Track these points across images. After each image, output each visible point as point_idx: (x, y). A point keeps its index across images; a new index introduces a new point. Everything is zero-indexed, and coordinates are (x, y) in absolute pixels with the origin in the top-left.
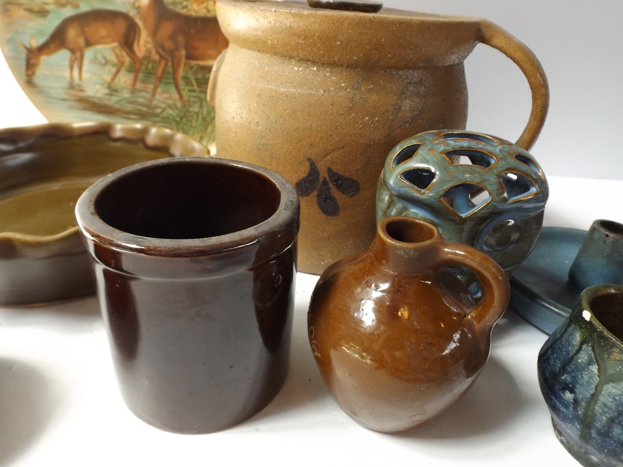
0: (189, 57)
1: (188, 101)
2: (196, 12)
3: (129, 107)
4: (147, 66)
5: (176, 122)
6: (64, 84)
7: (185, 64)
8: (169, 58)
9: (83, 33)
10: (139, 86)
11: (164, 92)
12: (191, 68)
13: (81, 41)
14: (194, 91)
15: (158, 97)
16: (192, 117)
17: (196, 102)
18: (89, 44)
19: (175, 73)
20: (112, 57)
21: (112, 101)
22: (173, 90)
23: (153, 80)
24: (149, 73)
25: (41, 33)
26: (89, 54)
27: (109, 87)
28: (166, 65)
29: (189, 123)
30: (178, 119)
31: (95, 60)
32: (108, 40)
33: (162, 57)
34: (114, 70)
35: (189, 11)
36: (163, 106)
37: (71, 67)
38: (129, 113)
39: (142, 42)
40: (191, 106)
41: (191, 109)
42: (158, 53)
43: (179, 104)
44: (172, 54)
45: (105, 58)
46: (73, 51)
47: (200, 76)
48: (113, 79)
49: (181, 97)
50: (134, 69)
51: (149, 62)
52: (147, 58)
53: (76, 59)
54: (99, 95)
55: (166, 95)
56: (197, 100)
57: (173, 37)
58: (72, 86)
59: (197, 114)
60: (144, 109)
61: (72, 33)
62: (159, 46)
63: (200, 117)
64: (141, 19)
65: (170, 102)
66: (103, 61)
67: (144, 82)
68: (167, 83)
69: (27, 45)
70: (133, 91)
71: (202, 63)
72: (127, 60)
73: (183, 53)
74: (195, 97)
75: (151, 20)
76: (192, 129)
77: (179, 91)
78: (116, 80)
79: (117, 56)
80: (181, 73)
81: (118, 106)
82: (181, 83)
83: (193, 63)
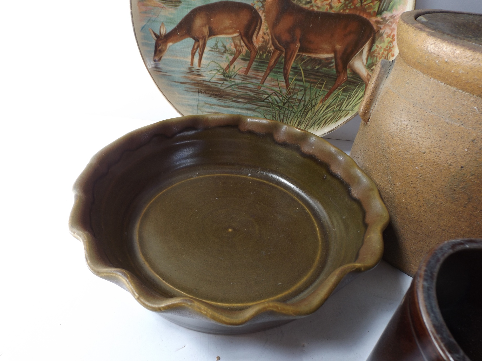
0: (302, 50)
1: (294, 89)
2: (318, 7)
3: (239, 92)
4: (261, 56)
5: (279, 107)
6: (185, 69)
7: (298, 56)
8: (284, 50)
9: (209, 22)
10: (251, 73)
11: (273, 80)
12: (303, 59)
13: (206, 30)
15: (266, 84)
16: (294, 103)
17: (301, 91)
18: (212, 33)
19: (286, 62)
20: (231, 46)
22: (282, 78)
23: (265, 69)
24: (262, 62)
25: (171, 21)
26: (211, 42)
27: (224, 74)
28: (279, 56)
29: (291, 109)
30: (281, 104)
31: (215, 48)
32: (230, 31)
33: (276, 48)
34: (231, 58)
35: (312, 6)
36: (270, 92)
37: (193, 54)
38: (237, 97)
39: (261, 33)
40: (295, 94)
41: (295, 97)
42: (274, 44)
43: (284, 91)
44: (287, 45)
45: (225, 47)
46: (196, 40)
47: (309, 67)
48: (228, 67)
49: (288, 85)
51: (263, 53)
52: (263, 48)
53: (198, 46)
55: (274, 83)
56: (302, 88)
57: (291, 31)
59: (300, 101)
60: (252, 94)
61: (199, 22)
62: (276, 38)
63: (302, 103)
64: (264, 12)
65: (277, 89)
66: (223, 49)
67: (257, 70)
68: (277, 72)
71: (313, 55)
72: (245, 49)
73: (298, 45)
74: (300, 86)
75: (274, 13)
76: (293, 114)
77: (287, 81)
78: (232, 67)
79: (236, 46)
80: (292, 63)
81: (229, 90)
82: (290, 72)
83: (306, 55)
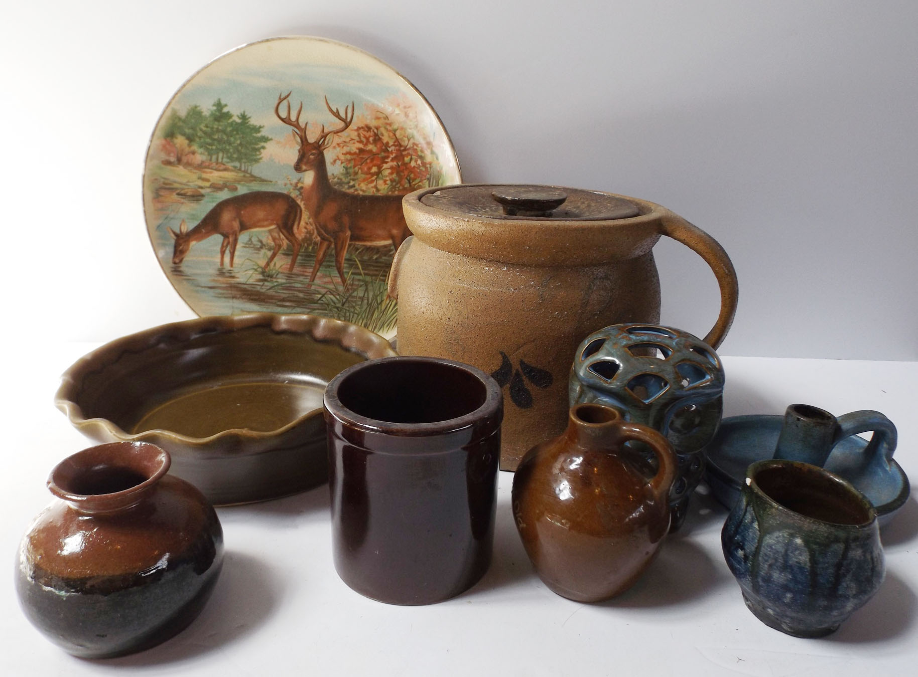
0: (354, 238)
1: (352, 285)
2: (363, 191)
3: (284, 294)
4: (307, 249)
5: (337, 308)
6: (212, 271)
7: (350, 245)
8: (332, 240)
9: (238, 216)
10: (296, 270)
11: (325, 276)
12: (357, 249)
13: (236, 225)
14: (360, 274)
15: (317, 281)
16: (355, 302)
17: (361, 286)
18: (244, 227)
19: (338, 254)
20: (268, 240)
21: (265, 288)
22: (335, 273)
23: (313, 263)
24: (308, 256)
25: (193, 217)
26: (243, 237)
27: (263, 273)
28: (328, 247)
29: (352, 310)
30: (339, 305)
31: (249, 244)
32: (266, 223)
33: (323, 239)
34: (270, 254)
35: (356, 190)
36: (323, 291)
37: (223, 253)
38: (283, 300)
39: (302, 223)
40: (355, 290)
41: (355, 294)
42: (319, 234)
43: (341, 288)
44: (336, 235)
45: (261, 242)
46: (226, 236)
47: (366, 258)
48: (268, 264)
49: (344, 281)
50: (291, 253)
51: (309, 245)
52: (308, 240)
53: (228, 243)
54: (251, 281)
55: (326, 280)
56: (361, 283)
57: (337, 218)
58: (221, 273)
59: (362, 299)
60: (301, 295)
61: (226, 216)
62: (322, 227)
63: (366, 301)
64: (302, 200)
65: (331, 286)
66: (259, 245)
67: (303, 265)
68: (329, 266)
69: (178, 231)
70: (290, 275)
71: (368, 244)
72: (285, 242)
73: (348, 233)
74: (359, 280)
75: (314, 201)
76: (356, 315)
77: (341, 275)
78: (272, 264)
79: (274, 239)
80: (345, 254)
81: (271, 292)
82: (344, 265)
83: (359, 244)
